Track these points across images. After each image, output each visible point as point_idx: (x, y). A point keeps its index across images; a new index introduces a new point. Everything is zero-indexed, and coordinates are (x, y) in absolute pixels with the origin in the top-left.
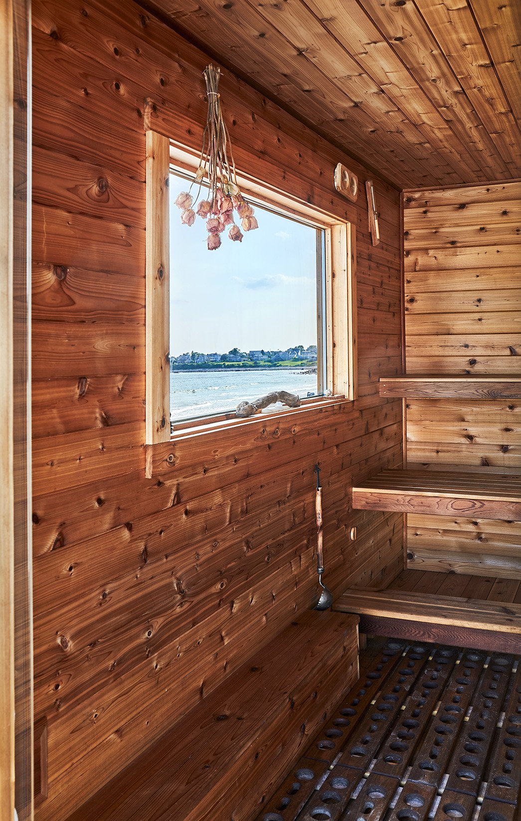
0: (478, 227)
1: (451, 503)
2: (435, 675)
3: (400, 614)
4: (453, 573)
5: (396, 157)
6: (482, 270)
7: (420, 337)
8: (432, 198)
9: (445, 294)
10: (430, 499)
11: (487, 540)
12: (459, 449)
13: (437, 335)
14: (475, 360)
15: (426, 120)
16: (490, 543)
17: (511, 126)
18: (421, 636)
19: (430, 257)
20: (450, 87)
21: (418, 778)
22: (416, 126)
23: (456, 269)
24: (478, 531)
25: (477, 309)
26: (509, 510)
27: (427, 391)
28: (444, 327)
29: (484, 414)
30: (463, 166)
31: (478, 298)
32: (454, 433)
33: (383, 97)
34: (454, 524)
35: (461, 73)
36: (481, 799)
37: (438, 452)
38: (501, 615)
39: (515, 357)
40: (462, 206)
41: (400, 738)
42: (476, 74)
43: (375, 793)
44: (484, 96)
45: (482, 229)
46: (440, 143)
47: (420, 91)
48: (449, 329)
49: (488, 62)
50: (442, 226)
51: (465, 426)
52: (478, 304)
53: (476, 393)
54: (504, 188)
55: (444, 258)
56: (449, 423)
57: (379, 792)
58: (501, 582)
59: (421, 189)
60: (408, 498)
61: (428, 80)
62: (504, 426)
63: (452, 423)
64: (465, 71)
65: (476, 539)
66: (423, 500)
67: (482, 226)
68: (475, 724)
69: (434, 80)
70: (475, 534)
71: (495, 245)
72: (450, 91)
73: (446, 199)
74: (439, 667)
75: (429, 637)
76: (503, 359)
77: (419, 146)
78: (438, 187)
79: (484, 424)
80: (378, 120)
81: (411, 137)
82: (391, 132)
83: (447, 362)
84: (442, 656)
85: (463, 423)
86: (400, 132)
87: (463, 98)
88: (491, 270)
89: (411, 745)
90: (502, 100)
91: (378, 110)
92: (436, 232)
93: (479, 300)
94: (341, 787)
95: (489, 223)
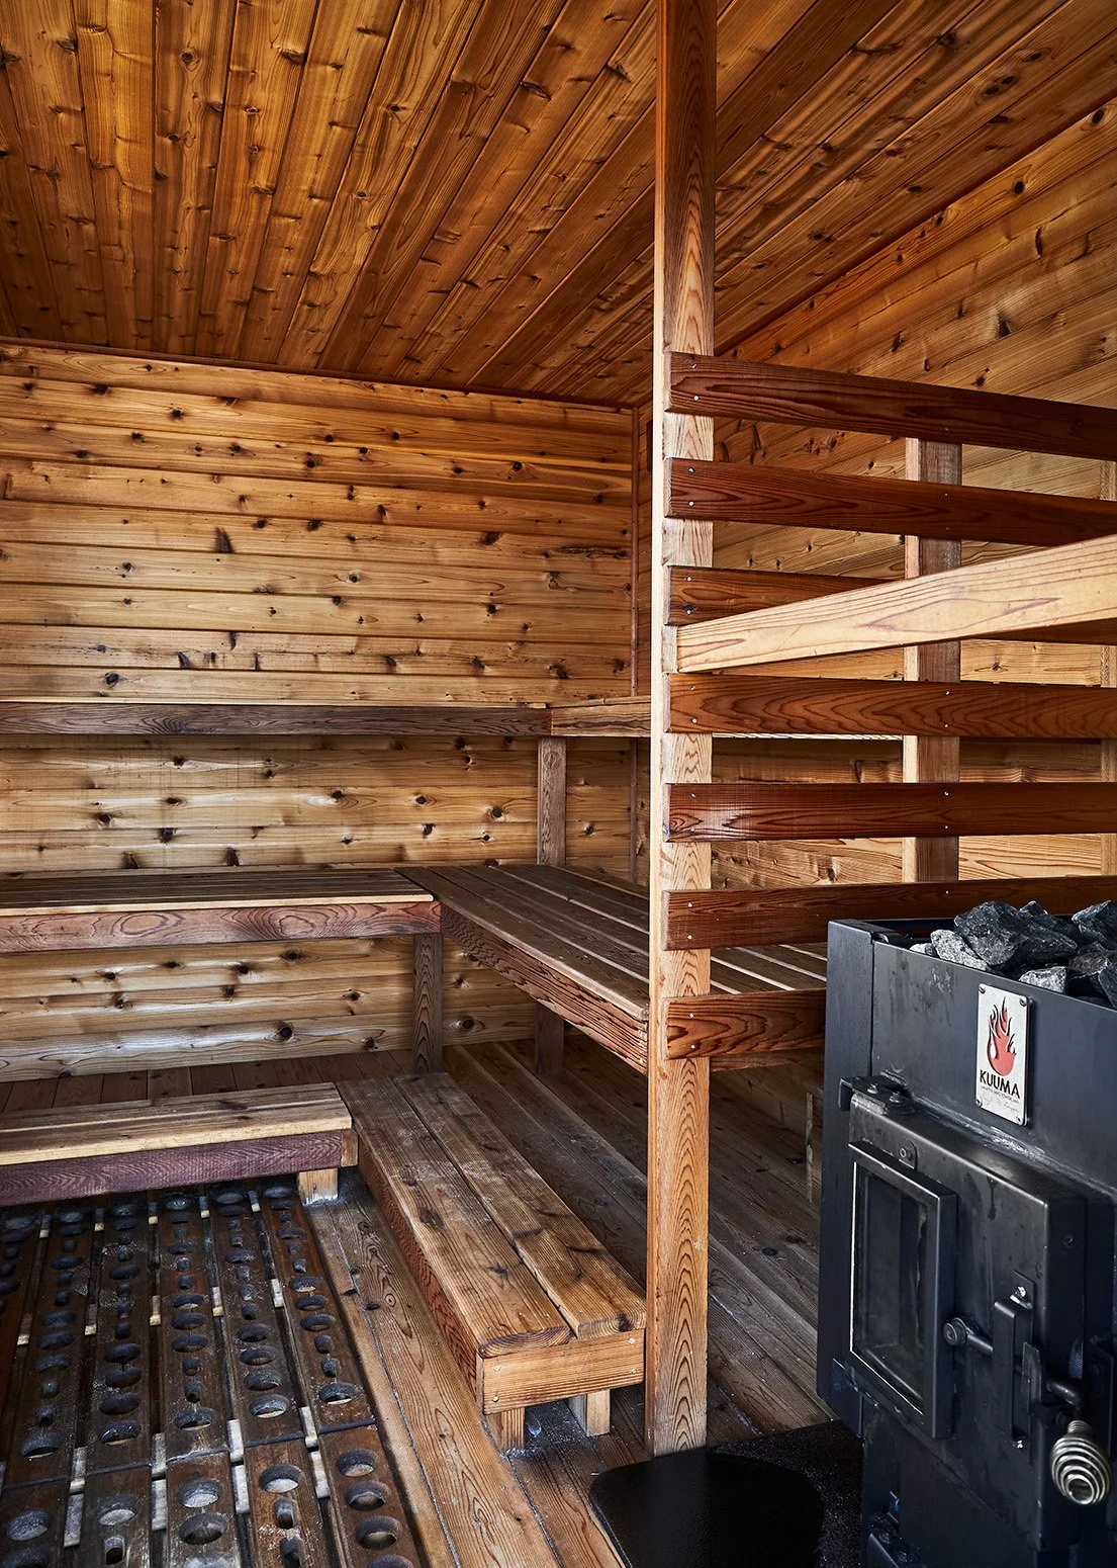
0: (129, 432)
1: (119, 924)
2: (123, 1253)
3: (37, 1151)
4: (66, 1075)
5: (14, 240)
6: (134, 512)
7: (11, 627)
8: (44, 363)
9: (62, 550)
10: (80, 918)
11: (131, 1003)
12: (83, 841)
13: (46, 625)
14: (117, 676)
15: (120, 160)
16: (139, 1009)
17: (257, 226)
18: (81, 1186)
19: (36, 474)
20: (207, 90)
21: (187, 1449)
22: (95, 169)
23: (86, 504)
24: (115, 990)
25: (123, 582)
26: (228, 924)
27: (49, 720)
28: (58, 611)
29: (130, 774)
30: (128, 304)
31: (126, 562)
32: (74, 812)
33: (70, 63)
34: (69, 983)
35: (243, 59)
36: (311, 1440)
37: (41, 848)
38: (224, 1114)
39: (188, 672)
40: (101, 389)
41: (114, 1386)
42: (265, 73)
43: (110, 1515)
44: (250, 133)
45: (136, 437)
46: (116, 228)
47: (148, 75)
48: (69, 616)
49: (300, 51)
50: (61, 419)
51: (94, 797)
52: (125, 572)
53: (141, 724)
54: (177, 369)
55: (63, 480)
56: (65, 793)
57: (118, 1508)
58: (159, 1076)
59: (23, 340)
60: (33, 922)
61: (178, 51)
62: (166, 795)
63: (71, 793)
64: (251, 59)
65: (110, 1005)
66: (65, 922)
67: (137, 432)
68: (239, 1315)
69: (188, 57)
70: (109, 997)
71: (158, 469)
72: (201, 97)
73: (72, 370)
74: (126, 1236)
75: (97, 1184)
76: (167, 675)
77: (69, 226)
78: (56, 344)
79: (131, 792)
80: (28, 126)
81: (70, 199)
82: (37, 168)
83: (63, 677)
84: (119, 1217)
85: (92, 792)
86: (54, 175)
87: (214, 124)
88: (150, 513)
89: (141, 1392)
90: (276, 156)
91: (40, 95)
92: (48, 429)
93: (127, 567)
94: (32, 1532)
95: (149, 427)
